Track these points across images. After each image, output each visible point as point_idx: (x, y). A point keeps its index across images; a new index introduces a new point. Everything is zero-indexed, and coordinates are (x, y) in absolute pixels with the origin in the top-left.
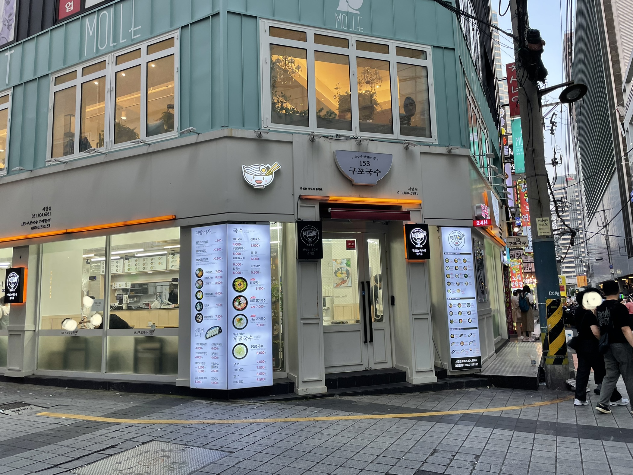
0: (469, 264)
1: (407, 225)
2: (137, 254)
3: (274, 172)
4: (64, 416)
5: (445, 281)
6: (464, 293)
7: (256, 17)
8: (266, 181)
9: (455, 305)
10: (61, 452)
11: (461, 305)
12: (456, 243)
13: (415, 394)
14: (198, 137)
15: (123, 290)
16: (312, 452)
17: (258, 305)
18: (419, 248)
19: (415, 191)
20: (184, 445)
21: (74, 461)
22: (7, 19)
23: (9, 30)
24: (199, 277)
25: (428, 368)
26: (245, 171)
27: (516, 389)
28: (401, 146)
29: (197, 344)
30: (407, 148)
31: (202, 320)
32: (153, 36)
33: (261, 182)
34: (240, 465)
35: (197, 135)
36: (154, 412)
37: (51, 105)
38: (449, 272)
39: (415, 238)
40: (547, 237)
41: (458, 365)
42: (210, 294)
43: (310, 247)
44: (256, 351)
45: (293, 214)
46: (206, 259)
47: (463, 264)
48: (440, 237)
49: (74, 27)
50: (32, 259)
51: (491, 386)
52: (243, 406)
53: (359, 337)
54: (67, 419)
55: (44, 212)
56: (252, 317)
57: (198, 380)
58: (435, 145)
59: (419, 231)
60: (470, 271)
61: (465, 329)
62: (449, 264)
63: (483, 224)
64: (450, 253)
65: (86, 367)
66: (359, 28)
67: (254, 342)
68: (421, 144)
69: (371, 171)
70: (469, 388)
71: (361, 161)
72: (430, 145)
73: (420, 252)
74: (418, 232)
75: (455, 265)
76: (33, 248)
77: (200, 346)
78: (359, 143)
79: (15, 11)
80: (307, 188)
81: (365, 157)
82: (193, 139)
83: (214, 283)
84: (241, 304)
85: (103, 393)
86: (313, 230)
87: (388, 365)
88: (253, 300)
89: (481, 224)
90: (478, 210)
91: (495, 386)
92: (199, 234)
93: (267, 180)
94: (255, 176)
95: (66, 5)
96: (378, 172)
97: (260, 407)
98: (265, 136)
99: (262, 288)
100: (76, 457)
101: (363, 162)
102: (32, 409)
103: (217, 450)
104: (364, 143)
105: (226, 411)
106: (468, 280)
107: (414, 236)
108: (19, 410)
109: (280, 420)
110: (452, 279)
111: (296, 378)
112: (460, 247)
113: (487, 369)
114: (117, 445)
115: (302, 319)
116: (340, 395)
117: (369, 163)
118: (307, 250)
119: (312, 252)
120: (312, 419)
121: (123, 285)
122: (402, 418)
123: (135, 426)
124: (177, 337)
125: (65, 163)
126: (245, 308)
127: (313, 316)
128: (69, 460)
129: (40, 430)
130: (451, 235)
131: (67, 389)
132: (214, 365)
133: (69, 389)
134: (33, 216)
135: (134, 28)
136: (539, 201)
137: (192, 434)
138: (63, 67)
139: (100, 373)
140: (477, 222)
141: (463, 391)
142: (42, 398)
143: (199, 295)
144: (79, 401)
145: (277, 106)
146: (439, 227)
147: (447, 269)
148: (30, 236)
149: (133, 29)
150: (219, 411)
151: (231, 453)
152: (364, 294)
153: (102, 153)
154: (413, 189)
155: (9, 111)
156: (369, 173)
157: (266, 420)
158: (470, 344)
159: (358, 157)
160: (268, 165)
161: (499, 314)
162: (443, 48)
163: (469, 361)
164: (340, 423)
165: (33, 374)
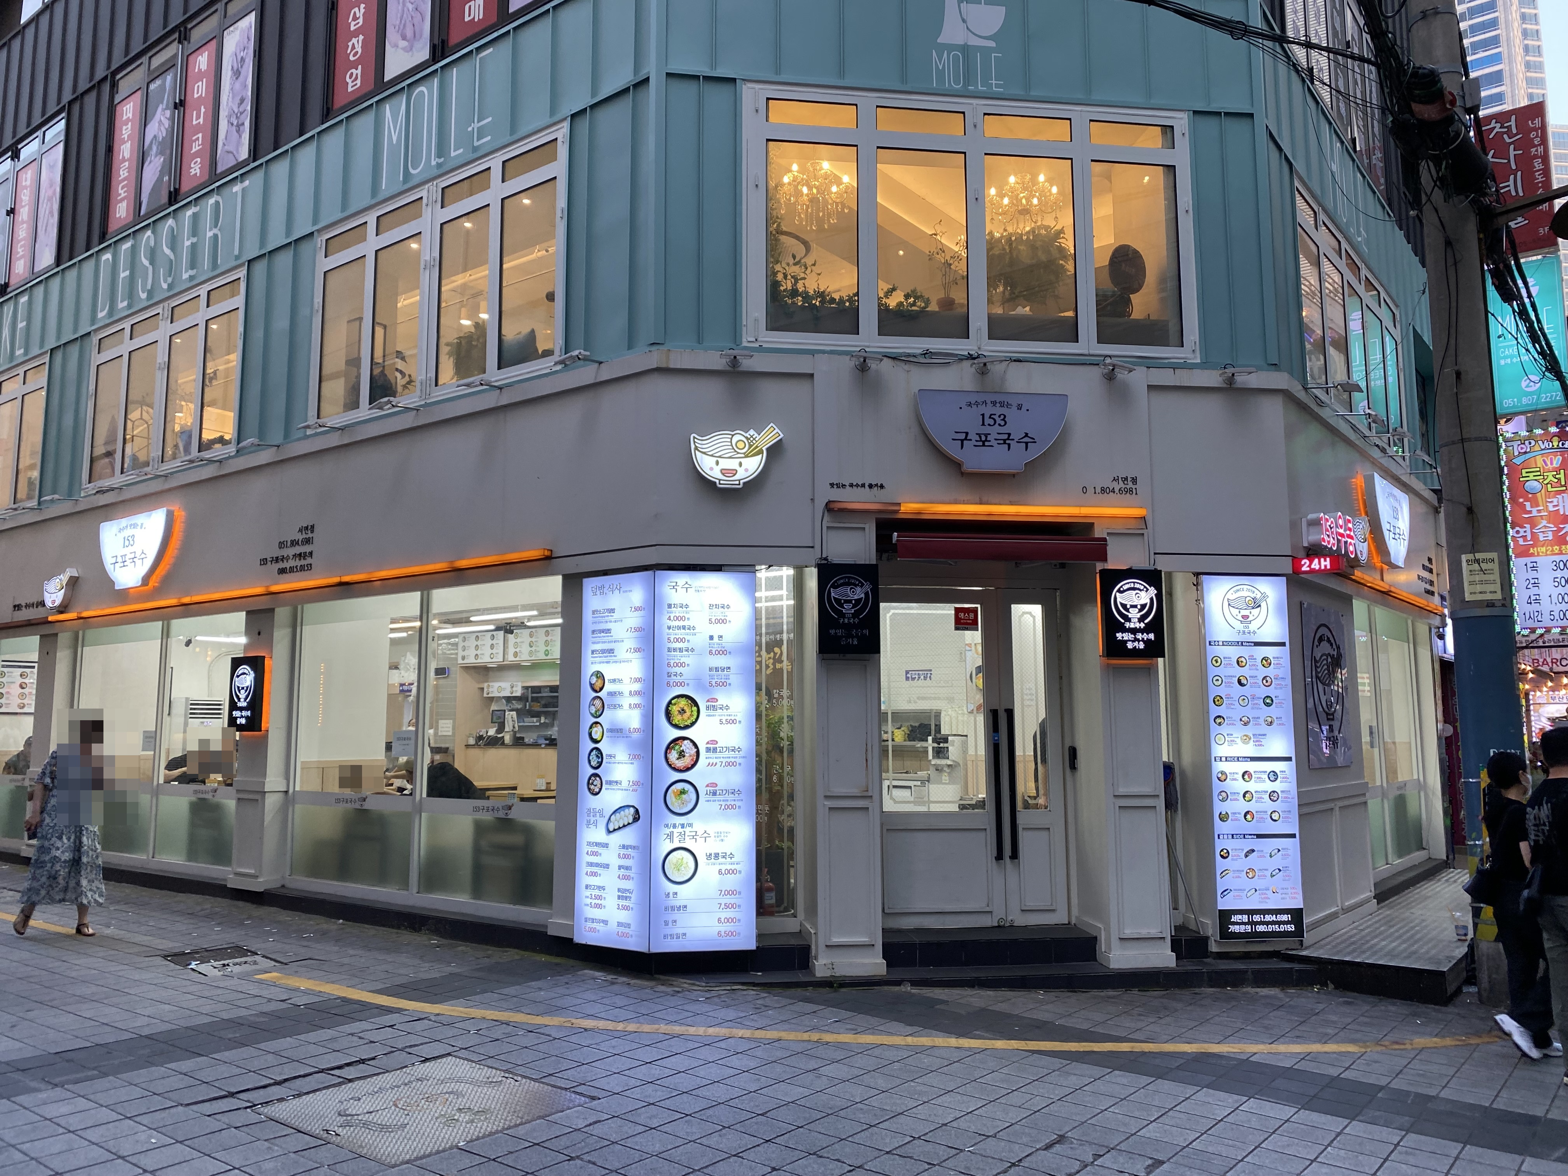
0: (1280, 673)
1: (1103, 572)
2: (529, 620)
3: (767, 449)
4: (304, 984)
5: (1208, 712)
6: (1261, 745)
7: (733, 80)
8: (746, 470)
9: (1236, 776)
10: (255, 1065)
11: (1250, 776)
12: (1243, 617)
13: (1111, 993)
14: (599, 368)
15: (509, 699)
16: (768, 1115)
17: (724, 760)
18: (1134, 631)
19: (1130, 485)
20: (505, 1071)
21: (273, 1087)
22: (236, 111)
23: (240, 136)
24: (596, 691)
25: (1154, 932)
26: (696, 448)
27: (1390, 1000)
28: (1095, 373)
29: (589, 844)
30: (1110, 377)
31: (601, 789)
32: (516, 137)
33: (734, 472)
34: (596, 1130)
35: (596, 365)
36: (484, 991)
37: (318, 300)
38: (1222, 691)
39: (1124, 606)
40: (1490, 604)
41: (1237, 927)
42: (617, 732)
43: (848, 627)
44: (718, 867)
45: (812, 547)
46: (611, 651)
47: (1262, 672)
48: (1200, 600)
49: (364, 124)
50: (281, 636)
51: (1324, 984)
52: (678, 992)
53: (985, 844)
54: (306, 992)
55: (300, 537)
56: (708, 789)
57: (589, 924)
58: (1192, 367)
59: (1137, 586)
60: (1281, 688)
61: (1259, 836)
62: (1221, 671)
63: (1317, 567)
64: (1225, 643)
65: (382, 877)
66: (994, 82)
67: (714, 846)
68: (1150, 363)
69: (1008, 439)
70: (1263, 987)
71: (983, 415)
72: (1175, 367)
73: (1136, 640)
74: (1134, 589)
75: (1238, 672)
76: (282, 614)
77: (595, 849)
78: (983, 371)
79: (250, 93)
80: (847, 484)
81: (994, 403)
82: (586, 375)
83: (626, 706)
84: (684, 756)
85: (407, 937)
86: (856, 585)
87: (1059, 918)
88: (713, 748)
89: (1313, 566)
90: (1312, 529)
91: (1336, 988)
92: (598, 592)
93: (751, 466)
94: (719, 459)
95: (348, 76)
96: (1027, 440)
97: (716, 1000)
98: (747, 364)
99: (733, 722)
100: (279, 1078)
101: (990, 417)
102: (255, 963)
103: (566, 1089)
104: (997, 369)
105: (636, 1001)
106: (1273, 711)
107: (1121, 598)
108: (228, 965)
109: (741, 1033)
110: (1228, 708)
111: (813, 936)
112: (1253, 627)
113: (1322, 943)
114: (373, 1059)
115: (826, 797)
116: (915, 983)
117: (1003, 420)
118: (839, 632)
119: (853, 637)
120: (815, 1036)
121: (504, 689)
122: (1034, 1052)
123: (430, 1020)
124: (554, 823)
125: (339, 429)
126: (693, 766)
127: (855, 791)
128: (262, 1084)
129: (244, 1013)
130: (1229, 596)
131: (342, 924)
132: (623, 895)
133: (345, 922)
134: (282, 545)
135: (478, 122)
136: (1470, 510)
137: (534, 1048)
138: (340, 216)
139: (405, 892)
140: (1303, 563)
141: (1244, 993)
142: (285, 941)
143: (596, 732)
144: (351, 952)
145: (782, 288)
146: (1197, 574)
147: (1216, 683)
148: (275, 588)
149: (476, 125)
150: (620, 1001)
151: (593, 1098)
152: (998, 740)
153: (407, 409)
154: (1126, 479)
155: (241, 313)
156: (1005, 443)
157: (711, 1031)
158: (1272, 876)
159: (977, 404)
160: (752, 432)
161: (1422, 794)
162: (1218, 114)
163: (1268, 918)
164: (877, 1052)
165: (283, 886)
